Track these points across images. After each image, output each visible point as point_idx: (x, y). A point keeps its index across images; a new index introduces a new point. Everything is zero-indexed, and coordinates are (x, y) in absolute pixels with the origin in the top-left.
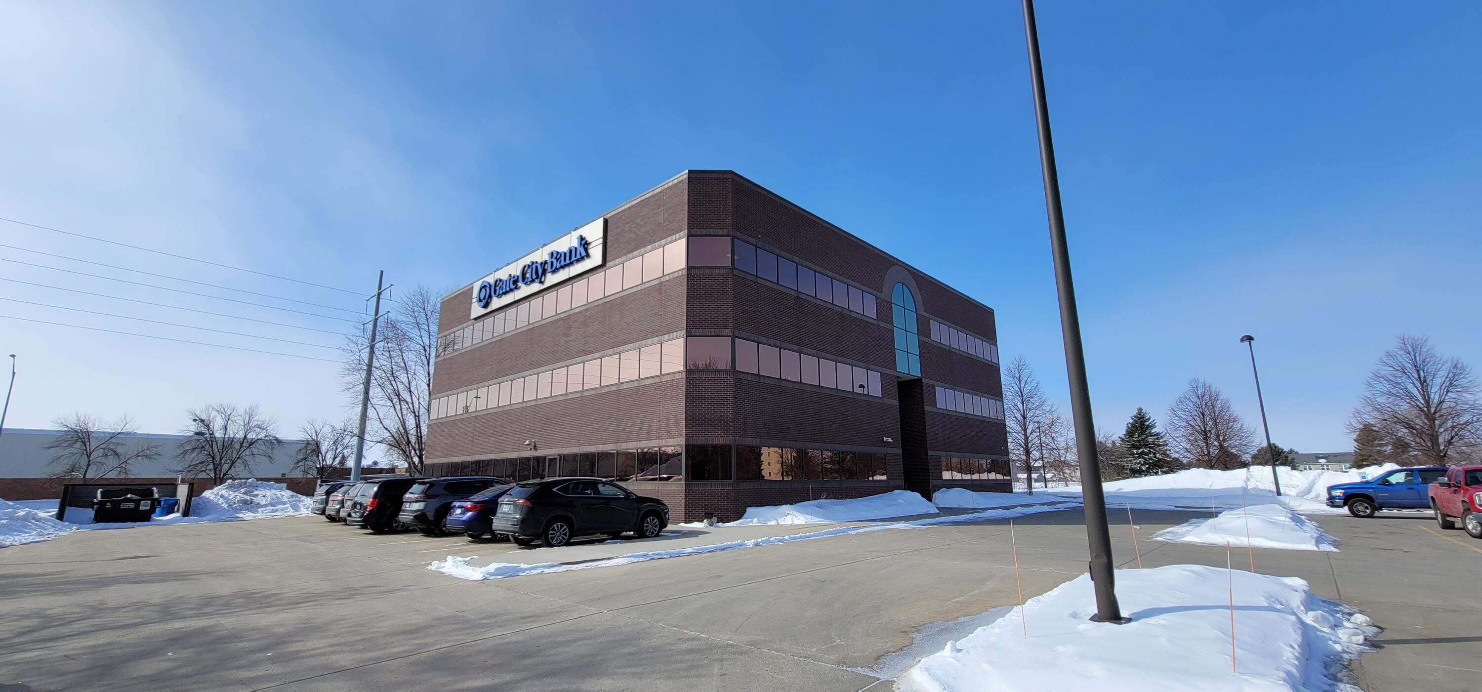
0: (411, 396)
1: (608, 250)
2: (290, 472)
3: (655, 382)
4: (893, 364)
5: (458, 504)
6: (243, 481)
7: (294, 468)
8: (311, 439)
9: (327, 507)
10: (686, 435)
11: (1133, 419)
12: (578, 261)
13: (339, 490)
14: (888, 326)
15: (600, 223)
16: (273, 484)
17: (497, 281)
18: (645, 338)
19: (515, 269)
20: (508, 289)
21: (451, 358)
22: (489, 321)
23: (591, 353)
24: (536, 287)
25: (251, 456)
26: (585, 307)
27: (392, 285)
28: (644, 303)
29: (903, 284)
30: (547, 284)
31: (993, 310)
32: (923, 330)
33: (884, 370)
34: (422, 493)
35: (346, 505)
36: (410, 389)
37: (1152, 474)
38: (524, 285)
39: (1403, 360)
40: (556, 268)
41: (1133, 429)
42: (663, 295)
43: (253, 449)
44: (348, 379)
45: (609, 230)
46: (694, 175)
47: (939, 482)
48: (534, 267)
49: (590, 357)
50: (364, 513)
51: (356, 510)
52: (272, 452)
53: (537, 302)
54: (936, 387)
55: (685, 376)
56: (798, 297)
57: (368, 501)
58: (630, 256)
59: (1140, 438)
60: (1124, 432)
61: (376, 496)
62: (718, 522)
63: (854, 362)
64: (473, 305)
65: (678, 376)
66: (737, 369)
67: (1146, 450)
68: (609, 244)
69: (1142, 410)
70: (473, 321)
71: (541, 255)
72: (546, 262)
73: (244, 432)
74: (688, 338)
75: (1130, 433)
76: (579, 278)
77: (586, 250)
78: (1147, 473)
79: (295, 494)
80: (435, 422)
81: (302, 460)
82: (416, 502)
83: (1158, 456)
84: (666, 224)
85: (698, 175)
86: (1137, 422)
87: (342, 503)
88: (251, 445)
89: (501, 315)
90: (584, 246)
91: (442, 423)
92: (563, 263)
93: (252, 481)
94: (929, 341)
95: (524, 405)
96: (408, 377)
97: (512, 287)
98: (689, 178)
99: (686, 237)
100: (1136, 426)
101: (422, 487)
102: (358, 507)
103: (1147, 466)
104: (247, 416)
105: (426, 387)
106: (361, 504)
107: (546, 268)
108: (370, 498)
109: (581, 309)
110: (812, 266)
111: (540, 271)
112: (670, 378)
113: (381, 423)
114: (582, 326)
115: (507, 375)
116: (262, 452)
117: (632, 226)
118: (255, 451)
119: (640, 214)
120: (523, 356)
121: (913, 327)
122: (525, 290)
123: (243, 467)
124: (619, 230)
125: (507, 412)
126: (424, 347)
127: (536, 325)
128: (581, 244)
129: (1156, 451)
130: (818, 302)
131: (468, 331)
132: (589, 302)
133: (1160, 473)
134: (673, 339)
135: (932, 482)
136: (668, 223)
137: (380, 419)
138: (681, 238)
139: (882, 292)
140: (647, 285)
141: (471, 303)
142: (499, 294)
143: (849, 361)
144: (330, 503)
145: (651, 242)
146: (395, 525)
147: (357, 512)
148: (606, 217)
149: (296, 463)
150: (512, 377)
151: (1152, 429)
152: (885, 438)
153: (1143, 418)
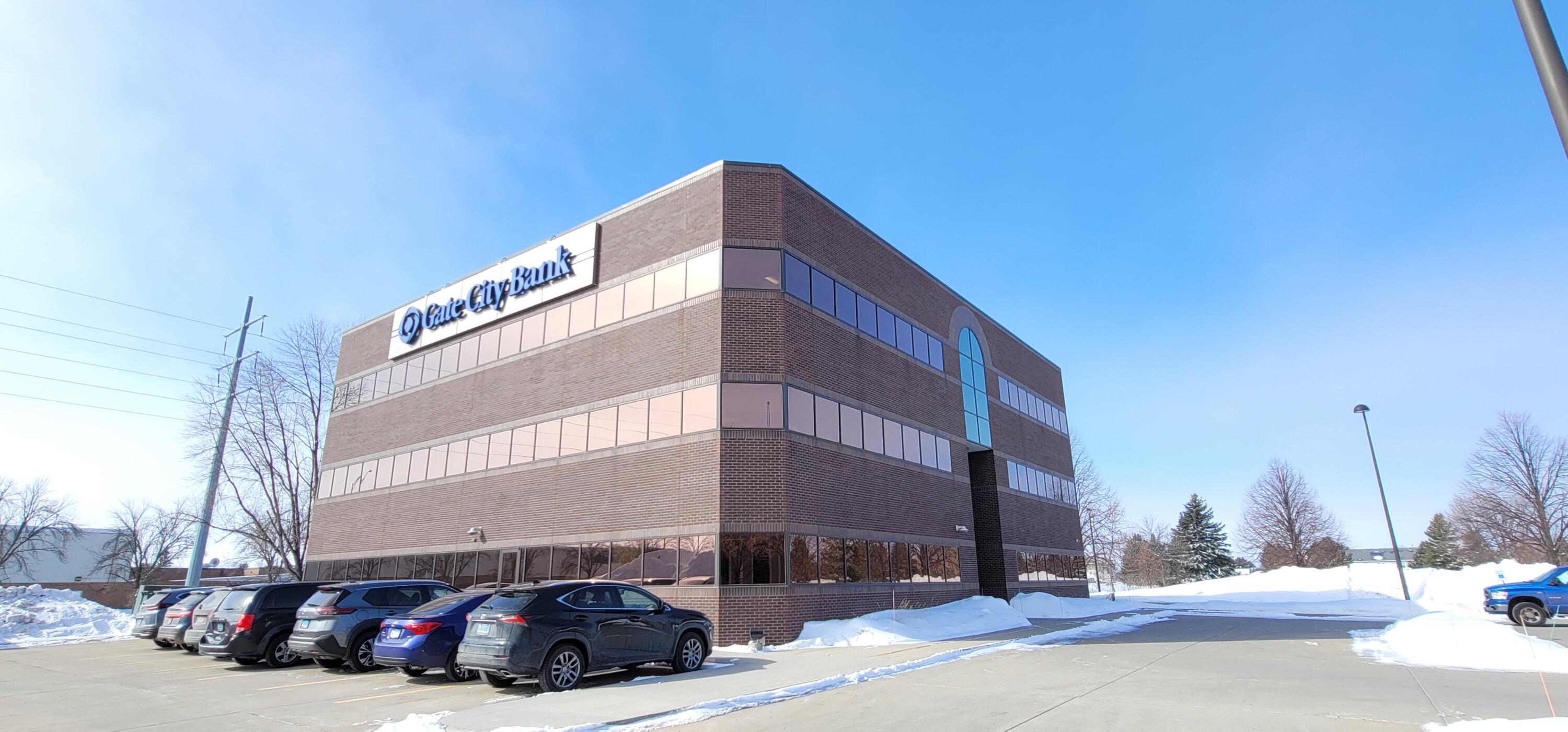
0: (288, 466)
1: (602, 266)
2: (90, 575)
3: (672, 445)
4: (962, 430)
5: (396, 622)
6: (20, 587)
7: (98, 569)
8: (125, 528)
9: (161, 627)
10: (721, 519)
11: (1187, 507)
12: (556, 280)
13: (183, 601)
14: (956, 382)
15: (589, 231)
16: (67, 592)
17: (431, 307)
18: (657, 383)
19: (461, 292)
20: (448, 318)
21: (355, 413)
22: (416, 361)
23: (572, 405)
24: (491, 315)
25: (31, 552)
26: (565, 343)
27: (265, 316)
28: (656, 336)
29: (969, 330)
30: (507, 311)
31: (1060, 369)
32: (992, 390)
33: (954, 438)
34: (329, 605)
35: (194, 624)
36: (286, 455)
38: (473, 313)
39: (1506, 440)
40: (523, 290)
41: (1187, 519)
42: (685, 325)
43: (35, 541)
44: (195, 441)
45: (603, 239)
46: (731, 168)
47: (1016, 584)
48: (489, 288)
49: (571, 410)
50: (230, 637)
51: (215, 632)
52: (64, 545)
53: (491, 336)
54: (1008, 462)
55: (719, 437)
56: (857, 337)
57: (237, 618)
58: (635, 273)
59: (1196, 531)
60: (1178, 524)
61: (251, 609)
62: (767, 644)
63: (922, 426)
64: (392, 340)
65: (708, 437)
66: (790, 428)
67: (1203, 545)
68: (603, 258)
69: (1197, 497)
70: (392, 361)
71: (501, 272)
72: (507, 282)
73: (23, 517)
74: (723, 384)
75: (1185, 522)
76: (557, 304)
77: (569, 265)
79: (102, 606)
80: (325, 502)
81: (109, 557)
82: (319, 619)
83: (1217, 551)
84: (691, 231)
85: (737, 168)
86: (1192, 511)
87: (188, 622)
88: (33, 535)
89: (433, 355)
90: (566, 260)
91: (336, 504)
92: (533, 283)
93: (35, 588)
94: (999, 403)
95: (467, 478)
96: (284, 440)
97: (455, 314)
98: (724, 170)
99: (721, 247)
100: (1190, 516)
101: (330, 597)
102: (220, 627)
103: (1205, 564)
104: (29, 493)
105: (310, 455)
106: (225, 623)
107: (507, 289)
108: (241, 613)
109: (559, 345)
110: (873, 297)
111: (498, 293)
112: (696, 439)
113: (241, 503)
114: (558, 369)
115: (442, 436)
116: (49, 545)
117: (639, 234)
118: (38, 545)
119: (651, 219)
120: (467, 410)
121: (981, 385)
122: (472, 320)
123: (17, 567)
124: (618, 240)
125: (440, 488)
126: (311, 399)
127: (488, 367)
128: (562, 257)
129: (1214, 545)
130: (881, 345)
131: (384, 375)
132: (570, 335)
134: (700, 385)
135: (1009, 585)
136: (693, 230)
137: (239, 498)
138: (713, 249)
139: (948, 338)
140: (661, 313)
141: (389, 337)
142: (434, 325)
143: (916, 424)
144: (167, 621)
145: (666, 255)
146: (277, 655)
147: (218, 635)
148: (599, 222)
149: (100, 562)
150: (448, 438)
151: (1208, 519)
152: (957, 526)
153: (1198, 506)
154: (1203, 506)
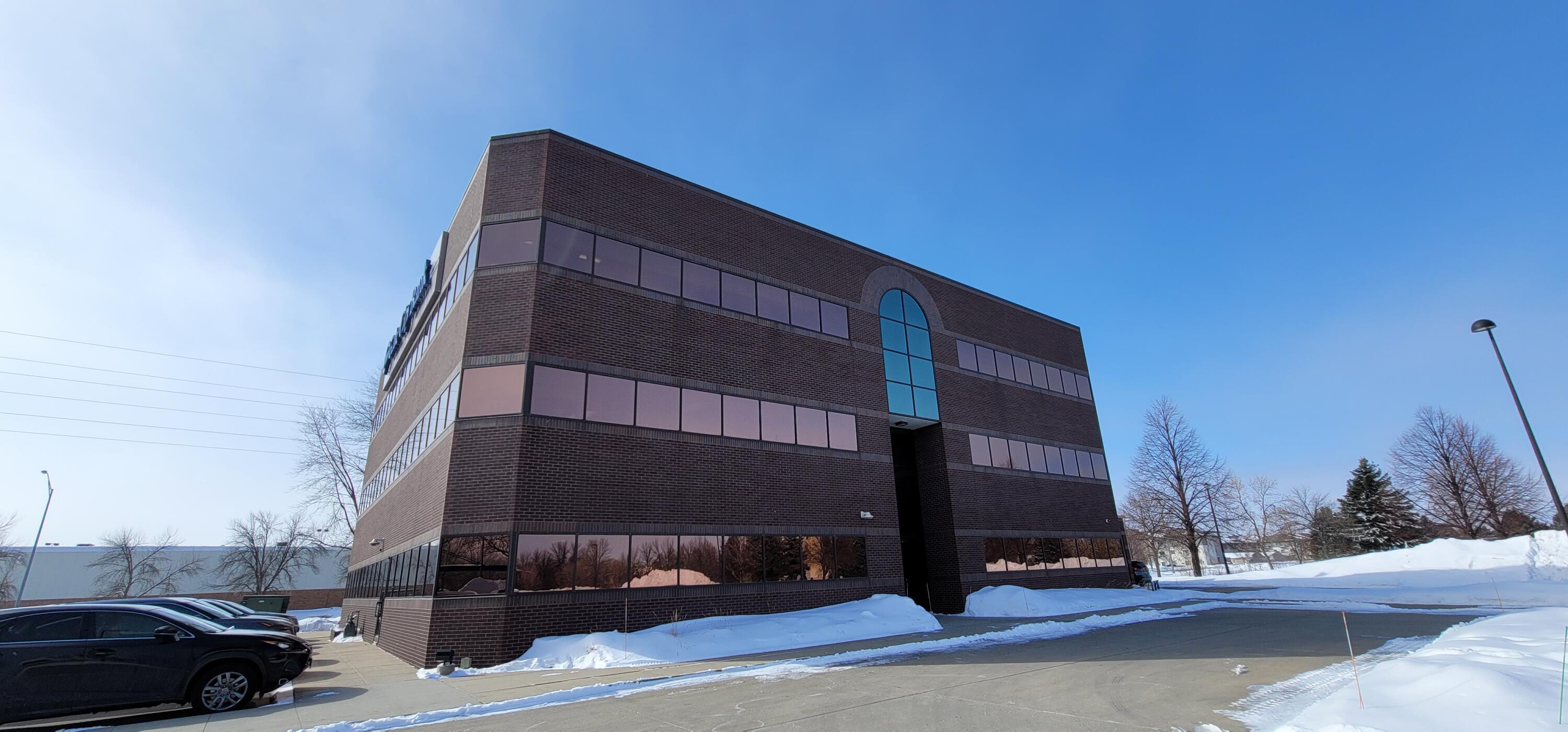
1: (445, 271)
3: (440, 442)
4: (882, 401)
10: (444, 520)
11: (1355, 474)
14: (879, 351)
18: (443, 380)
25: (294, 567)
28: (450, 331)
29: (901, 291)
31: (1079, 328)
32: (943, 354)
33: (862, 412)
37: (1395, 547)
41: (1357, 487)
42: (459, 314)
43: (297, 557)
46: (498, 144)
47: (979, 577)
52: (316, 560)
54: (970, 435)
55: (454, 429)
56: (681, 307)
59: (1369, 500)
60: (1346, 493)
63: (798, 401)
65: (451, 430)
66: (534, 412)
67: (1380, 516)
68: (446, 265)
69: (1367, 461)
73: (286, 540)
74: (465, 370)
75: (1355, 491)
78: (1387, 546)
83: (1400, 522)
85: (504, 142)
86: (1361, 478)
88: (294, 554)
94: (956, 370)
98: (493, 145)
99: (480, 227)
100: (1361, 484)
103: (1386, 537)
104: (292, 523)
109: (425, 355)
110: (714, 263)
112: (447, 434)
116: (305, 561)
117: (458, 233)
118: (299, 561)
119: (463, 215)
120: (396, 428)
121: (922, 351)
124: (452, 243)
127: (406, 386)
129: (1396, 516)
130: (725, 313)
132: (430, 343)
133: (1406, 546)
134: (457, 375)
135: (965, 578)
136: (473, 216)
138: (478, 231)
139: (859, 302)
140: (454, 306)
143: (789, 399)
145: (463, 247)
150: (389, 456)
151: (1385, 487)
152: (862, 512)
153: (1370, 472)
154: (1376, 472)
